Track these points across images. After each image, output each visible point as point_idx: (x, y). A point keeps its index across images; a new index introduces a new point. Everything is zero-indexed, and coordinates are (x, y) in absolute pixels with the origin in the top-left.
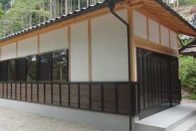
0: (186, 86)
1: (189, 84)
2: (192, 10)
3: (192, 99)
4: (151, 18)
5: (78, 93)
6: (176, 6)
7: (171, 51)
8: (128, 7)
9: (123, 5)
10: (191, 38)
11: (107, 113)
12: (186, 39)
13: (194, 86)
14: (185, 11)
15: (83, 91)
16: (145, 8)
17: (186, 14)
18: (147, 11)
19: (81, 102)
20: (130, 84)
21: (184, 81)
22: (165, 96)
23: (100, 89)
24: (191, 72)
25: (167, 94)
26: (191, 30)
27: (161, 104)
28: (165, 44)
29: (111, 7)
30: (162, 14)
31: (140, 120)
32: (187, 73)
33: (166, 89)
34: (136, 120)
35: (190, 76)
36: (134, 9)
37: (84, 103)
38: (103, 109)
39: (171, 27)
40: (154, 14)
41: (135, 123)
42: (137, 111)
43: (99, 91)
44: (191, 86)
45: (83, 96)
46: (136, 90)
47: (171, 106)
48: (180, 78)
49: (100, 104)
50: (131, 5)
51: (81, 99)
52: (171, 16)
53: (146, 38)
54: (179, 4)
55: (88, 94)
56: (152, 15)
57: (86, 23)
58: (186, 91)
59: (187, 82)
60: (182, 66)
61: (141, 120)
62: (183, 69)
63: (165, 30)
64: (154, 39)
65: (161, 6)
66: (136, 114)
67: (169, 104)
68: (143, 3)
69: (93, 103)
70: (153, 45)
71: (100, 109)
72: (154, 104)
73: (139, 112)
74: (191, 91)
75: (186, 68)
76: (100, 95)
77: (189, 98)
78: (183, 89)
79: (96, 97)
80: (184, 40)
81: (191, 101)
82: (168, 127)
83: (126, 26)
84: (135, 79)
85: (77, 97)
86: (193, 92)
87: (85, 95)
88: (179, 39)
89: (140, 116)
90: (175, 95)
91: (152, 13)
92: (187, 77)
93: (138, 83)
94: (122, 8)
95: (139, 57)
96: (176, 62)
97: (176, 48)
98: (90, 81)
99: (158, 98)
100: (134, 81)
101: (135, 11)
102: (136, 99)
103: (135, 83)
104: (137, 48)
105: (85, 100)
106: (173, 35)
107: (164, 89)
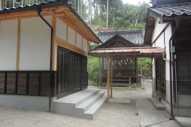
0: (92, 77)
1: (94, 76)
2: (98, 28)
3: (95, 86)
4: (70, 26)
5: (4, 80)
6: (89, 24)
7: (83, 52)
8: (53, 14)
9: (49, 11)
10: (96, 45)
11: (31, 95)
12: (93, 45)
13: (97, 77)
14: (95, 28)
15: (9, 78)
16: (66, 18)
17: (95, 30)
18: (68, 20)
19: (7, 88)
20: (51, 72)
21: (91, 74)
22: (77, 83)
23: (26, 77)
24: (96, 68)
25: (78, 83)
26: (96, 39)
27: (73, 88)
28: (79, 46)
29: (39, 11)
30: (78, 24)
31: (57, 99)
32: (93, 69)
33: (78, 79)
34: (55, 100)
35: (95, 71)
36: (57, 16)
37: (10, 88)
38: (27, 93)
39: (84, 35)
40: (72, 23)
41: (54, 102)
42: (55, 93)
43: (25, 78)
44: (95, 77)
45: (10, 83)
46: (56, 77)
47: (81, 90)
48: (87, 71)
49: (25, 88)
50: (56, 13)
51: (7, 85)
52: (83, 26)
53: (66, 40)
54: (91, 23)
55: (15, 81)
56: (71, 24)
57: (16, 21)
58: (92, 80)
59: (93, 75)
60: (90, 64)
61: (59, 99)
62: (91, 66)
63: (79, 37)
64: (72, 42)
65: (77, 18)
66: (54, 95)
67: (80, 89)
68: (64, 13)
69: (18, 88)
70: (71, 46)
71: (25, 93)
72: (69, 88)
73: (57, 94)
74: (95, 80)
75: (93, 66)
76: (26, 81)
77: (93, 85)
78: (90, 79)
79: (22, 83)
80: (92, 46)
81: (94, 87)
82: (77, 103)
83: (50, 29)
84: (55, 69)
85: (4, 83)
86: (96, 81)
87: (11, 82)
88: (89, 45)
89: (57, 96)
90: (84, 83)
91: (71, 23)
92: (93, 71)
93: (57, 72)
94: (49, 14)
95: (59, 54)
96: (86, 60)
97: (86, 50)
98: (17, 70)
99: (72, 85)
100: (54, 70)
101: (58, 19)
102: (55, 84)
103: (55, 72)
104: (58, 46)
105: (11, 86)
106: (85, 41)
107: (76, 79)
